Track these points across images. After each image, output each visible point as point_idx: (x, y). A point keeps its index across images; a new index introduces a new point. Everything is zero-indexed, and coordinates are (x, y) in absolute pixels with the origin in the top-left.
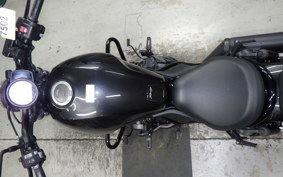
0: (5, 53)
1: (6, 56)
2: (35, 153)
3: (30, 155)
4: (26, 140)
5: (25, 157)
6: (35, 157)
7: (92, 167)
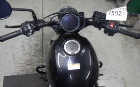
0: (96, 13)
1: (94, 13)
2: (31, 31)
3: (30, 28)
4: (40, 25)
5: (28, 25)
6: (28, 31)
7: (27, 55)
